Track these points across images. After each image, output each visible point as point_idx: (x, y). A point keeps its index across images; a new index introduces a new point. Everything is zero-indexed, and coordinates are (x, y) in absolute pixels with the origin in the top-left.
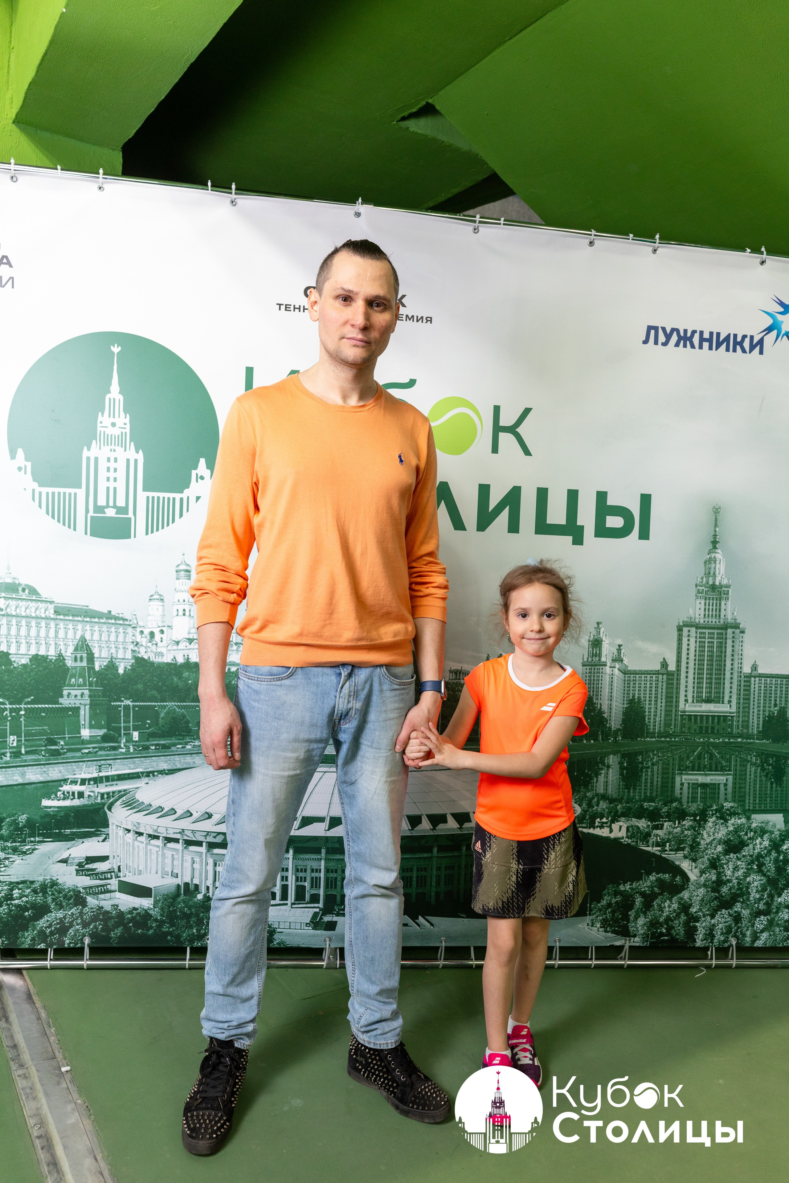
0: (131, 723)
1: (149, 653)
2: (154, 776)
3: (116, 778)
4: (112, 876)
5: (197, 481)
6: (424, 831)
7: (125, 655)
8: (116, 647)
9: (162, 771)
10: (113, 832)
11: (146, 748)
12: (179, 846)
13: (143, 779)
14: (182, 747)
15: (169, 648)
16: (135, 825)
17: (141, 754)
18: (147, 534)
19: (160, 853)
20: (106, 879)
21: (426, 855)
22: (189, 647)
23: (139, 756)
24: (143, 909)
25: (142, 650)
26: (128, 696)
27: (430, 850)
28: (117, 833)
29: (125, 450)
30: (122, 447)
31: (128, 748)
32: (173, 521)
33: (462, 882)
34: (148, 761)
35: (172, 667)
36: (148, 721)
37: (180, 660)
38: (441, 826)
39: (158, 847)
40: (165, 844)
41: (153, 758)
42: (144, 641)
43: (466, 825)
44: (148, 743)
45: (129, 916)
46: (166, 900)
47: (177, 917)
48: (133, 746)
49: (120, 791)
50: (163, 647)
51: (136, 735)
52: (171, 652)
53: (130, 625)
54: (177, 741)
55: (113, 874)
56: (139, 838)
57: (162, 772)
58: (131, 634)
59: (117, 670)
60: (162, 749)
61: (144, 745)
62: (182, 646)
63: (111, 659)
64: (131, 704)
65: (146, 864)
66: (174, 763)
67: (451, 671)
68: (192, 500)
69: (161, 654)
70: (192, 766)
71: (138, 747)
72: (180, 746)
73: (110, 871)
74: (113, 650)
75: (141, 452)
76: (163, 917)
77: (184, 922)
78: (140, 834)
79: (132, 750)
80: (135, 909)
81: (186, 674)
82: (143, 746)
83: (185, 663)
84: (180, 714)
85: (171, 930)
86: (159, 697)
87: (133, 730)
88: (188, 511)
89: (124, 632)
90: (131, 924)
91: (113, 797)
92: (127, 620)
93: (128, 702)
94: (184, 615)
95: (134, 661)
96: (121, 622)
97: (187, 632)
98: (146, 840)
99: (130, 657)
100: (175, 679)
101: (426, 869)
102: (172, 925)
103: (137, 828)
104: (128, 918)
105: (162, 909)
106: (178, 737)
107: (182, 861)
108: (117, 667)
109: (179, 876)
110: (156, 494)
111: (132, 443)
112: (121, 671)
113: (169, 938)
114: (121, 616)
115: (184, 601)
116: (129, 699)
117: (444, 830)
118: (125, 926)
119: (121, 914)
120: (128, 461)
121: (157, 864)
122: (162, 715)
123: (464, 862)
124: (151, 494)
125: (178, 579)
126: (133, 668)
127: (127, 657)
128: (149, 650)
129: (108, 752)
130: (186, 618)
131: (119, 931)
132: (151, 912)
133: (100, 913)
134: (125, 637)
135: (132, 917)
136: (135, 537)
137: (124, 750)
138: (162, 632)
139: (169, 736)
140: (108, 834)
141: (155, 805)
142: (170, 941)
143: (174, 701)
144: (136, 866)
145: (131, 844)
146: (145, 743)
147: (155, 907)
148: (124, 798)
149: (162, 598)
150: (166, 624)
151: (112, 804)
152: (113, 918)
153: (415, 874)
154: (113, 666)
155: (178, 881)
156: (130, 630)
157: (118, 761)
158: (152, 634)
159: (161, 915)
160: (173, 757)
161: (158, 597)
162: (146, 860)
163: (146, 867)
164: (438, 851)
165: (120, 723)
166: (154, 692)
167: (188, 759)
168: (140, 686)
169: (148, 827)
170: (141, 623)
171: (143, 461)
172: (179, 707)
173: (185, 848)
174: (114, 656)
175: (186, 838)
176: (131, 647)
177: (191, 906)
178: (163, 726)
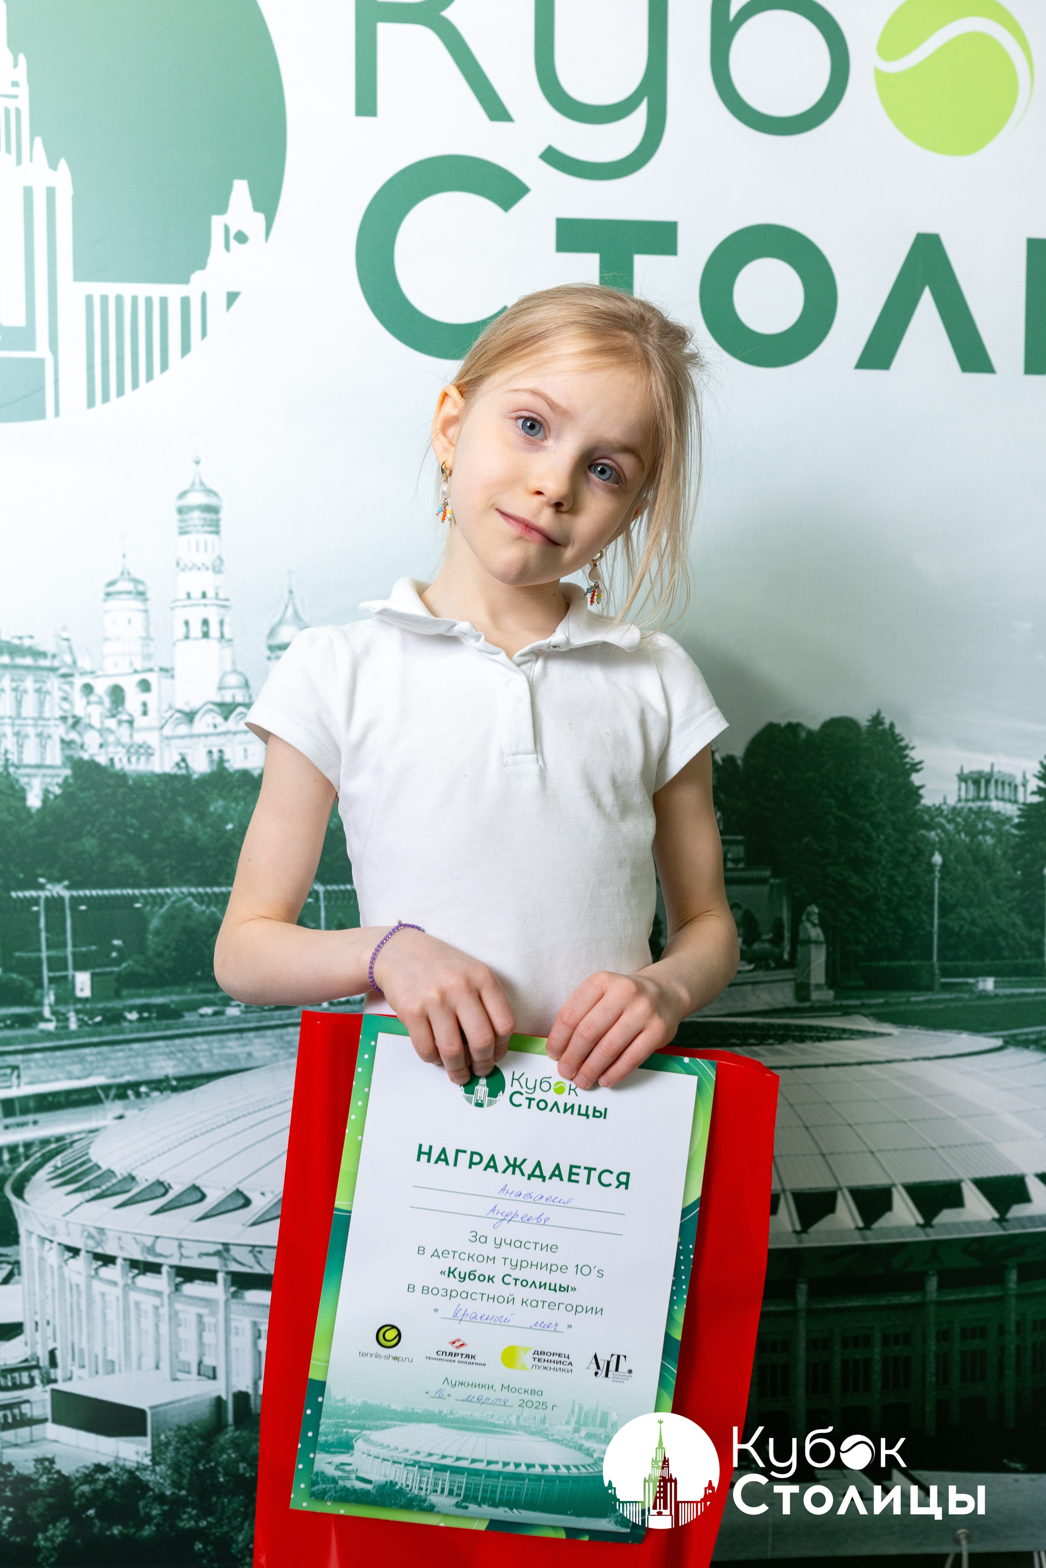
0: (70, 949)
1: (111, 749)
2: (138, 1095)
3: (32, 1104)
4: (32, 1379)
5: (227, 247)
6: (899, 1230)
7: (42, 755)
8: (17, 734)
9: (160, 1081)
10: (30, 1257)
11: (114, 1018)
12: (217, 1291)
13: (108, 1104)
14: (215, 1014)
15: (167, 731)
16: (90, 1236)
17: (100, 1034)
18: (91, 403)
19: (164, 1311)
20: (16, 1387)
21: (906, 1299)
22: (224, 726)
23: (95, 1040)
24: (123, 1468)
25: (92, 740)
26: (56, 873)
27: (917, 1283)
28: (42, 1259)
29: (19, 162)
30: (8, 151)
31: (62, 1019)
32: (164, 367)
33: (1010, 1372)
34: (120, 1054)
35: (178, 785)
36: (116, 942)
37: (200, 766)
38: (947, 1216)
39: (158, 1294)
40: (177, 1288)
41: (136, 1046)
42: (94, 714)
43: (1017, 1211)
44: (117, 1004)
45: (86, 1488)
46: (187, 1442)
47: (218, 1489)
48: (77, 1012)
49: (45, 1142)
50: (151, 729)
51: (83, 983)
52: (174, 742)
53: (53, 669)
54: (198, 997)
55: (35, 1373)
56: (107, 1272)
57: (161, 1085)
58: (57, 695)
59: (24, 799)
60: (158, 1018)
61: (107, 1010)
62: (202, 724)
63: (6, 767)
64: (66, 894)
65: (127, 1343)
66: (193, 1060)
67: (963, 778)
68: (217, 302)
69: (144, 750)
70: (243, 1065)
71: (92, 1016)
72: (208, 1010)
73: (28, 1366)
74: (10, 743)
75: (63, 164)
76: (181, 1488)
77: (237, 1502)
78: (108, 1260)
79: (73, 1025)
80: (100, 1468)
81: (217, 806)
82: (104, 1012)
83: (212, 774)
84: (204, 920)
85: (203, 1524)
86: (143, 871)
87: (78, 967)
88: (204, 334)
89: (38, 691)
90: (91, 1512)
91: (27, 1158)
92: (44, 655)
93: (59, 890)
94: (206, 635)
95: (68, 772)
96: (28, 661)
97: (215, 685)
98: (125, 1275)
99: (58, 761)
100: (188, 821)
101: (907, 1339)
102: (206, 1511)
103: (99, 1244)
104: (82, 1495)
105: (176, 1467)
106: (203, 985)
107: (227, 1331)
108: (23, 790)
109: (221, 1373)
110: (112, 289)
111: (38, 141)
112: (34, 801)
113: (199, 1546)
114: (27, 642)
115: (204, 595)
116: (59, 880)
117: (956, 1226)
118: (76, 1516)
119: (63, 1484)
120: (28, 192)
121: (157, 1342)
122: (155, 923)
123: (1013, 1317)
124: (97, 289)
125: (183, 532)
126: (69, 793)
127: (48, 762)
128: (111, 738)
129: (8, 1033)
130: (212, 644)
131: (58, 1531)
132: (147, 1476)
133: (6, 1483)
134: (41, 704)
135: (94, 1491)
136: (57, 414)
137: (51, 1026)
138: (145, 686)
139: (174, 983)
140: (17, 1263)
141: (146, 1176)
142: (201, 1556)
143: (188, 883)
144: (98, 1350)
145: (83, 1288)
146: (109, 1005)
147: (155, 1462)
148: (58, 1161)
149: (141, 588)
150: (153, 664)
151: (26, 1177)
152: (39, 1494)
153: (877, 1352)
154: (12, 787)
155: (218, 1388)
156: (54, 683)
157: (37, 1056)
158: (117, 694)
159: (175, 1484)
160: (189, 1041)
161: (129, 586)
162: (127, 1333)
163: (127, 1352)
164: (941, 1286)
165: (39, 950)
166: (130, 859)
167: (234, 1046)
168: (90, 843)
169: (128, 1240)
170: (84, 663)
171: (70, 191)
172: (200, 898)
173: (234, 1295)
174: (13, 758)
175: (235, 1267)
176: (60, 731)
177: (255, 1457)
178: (160, 955)
